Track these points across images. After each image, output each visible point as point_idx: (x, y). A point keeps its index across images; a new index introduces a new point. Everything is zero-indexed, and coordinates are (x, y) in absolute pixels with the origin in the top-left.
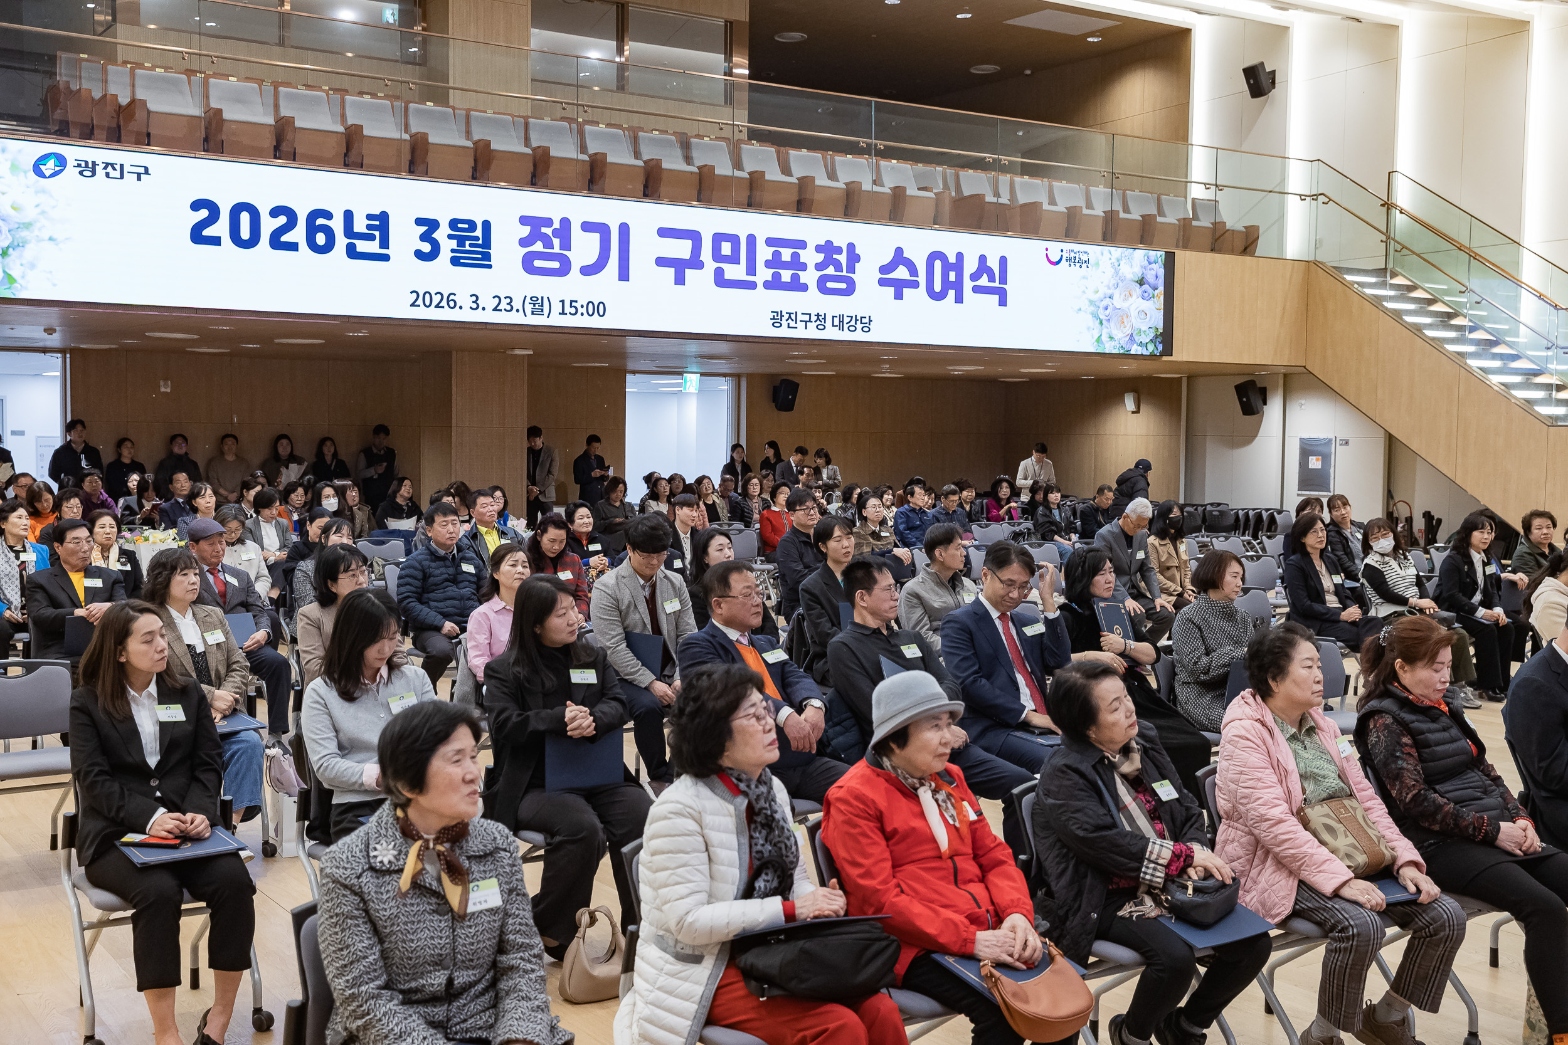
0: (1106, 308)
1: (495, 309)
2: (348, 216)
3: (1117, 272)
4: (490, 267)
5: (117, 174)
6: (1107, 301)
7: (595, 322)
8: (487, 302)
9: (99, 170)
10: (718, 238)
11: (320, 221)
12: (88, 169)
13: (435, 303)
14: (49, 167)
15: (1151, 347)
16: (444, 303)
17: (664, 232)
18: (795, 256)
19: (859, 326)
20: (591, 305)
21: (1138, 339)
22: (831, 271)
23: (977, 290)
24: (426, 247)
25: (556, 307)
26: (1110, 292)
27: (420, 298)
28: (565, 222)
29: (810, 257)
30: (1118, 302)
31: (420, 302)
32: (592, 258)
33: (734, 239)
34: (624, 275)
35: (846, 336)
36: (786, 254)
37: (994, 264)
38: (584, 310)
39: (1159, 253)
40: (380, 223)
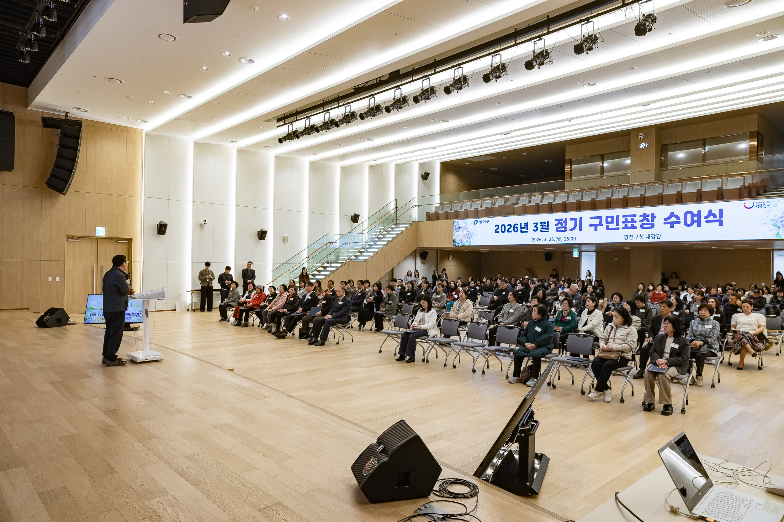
1: (550, 241)
4: (548, 231)
5: (484, 222)
9: (482, 222)
10: (607, 218)
13: (537, 240)
17: (591, 218)
18: (633, 219)
20: (572, 238)
22: (645, 222)
24: (535, 229)
27: (534, 240)
28: (566, 219)
29: (638, 219)
32: (572, 227)
35: (651, 240)
36: (629, 219)
38: (570, 239)
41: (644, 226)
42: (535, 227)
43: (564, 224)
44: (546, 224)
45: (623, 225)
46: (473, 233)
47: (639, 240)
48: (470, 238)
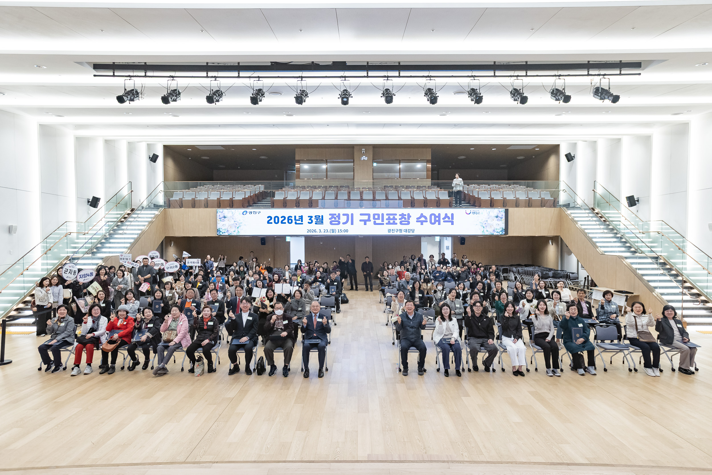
0: (485, 224)
2: (295, 217)
3: (489, 215)
6: (486, 222)
7: (346, 234)
8: (323, 231)
10: (374, 215)
11: (290, 218)
12: (251, 213)
14: (245, 213)
15: (501, 233)
16: (314, 231)
19: (411, 231)
21: (496, 231)
22: (403, 220)
23: (444, 221)
25: (337, 231)
26: (486, 220)
29: (398, 217)
30: (489, 222)
31: (309, 231)
32: (345, 221)
33: (378, 215)
34: (352, 224)
35: (407, 234)
36: (391, 217)
37: (450, 215)
39: (503, 209)
40: (301, 217)
41: (403, 223)
42: (309, 220)
43: (337, 218)
44: (321, 218)
45: (387, 221)
46: (241, 223)
47: (399, 233)
48: (238, 228)
